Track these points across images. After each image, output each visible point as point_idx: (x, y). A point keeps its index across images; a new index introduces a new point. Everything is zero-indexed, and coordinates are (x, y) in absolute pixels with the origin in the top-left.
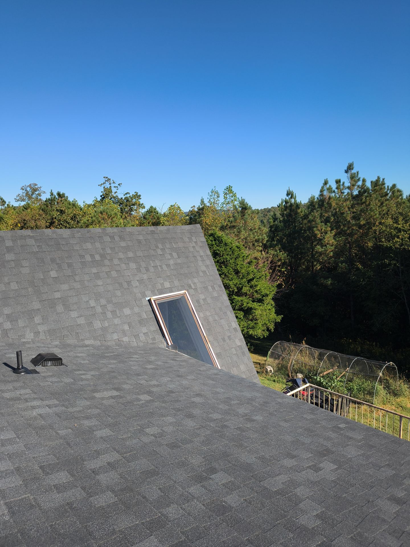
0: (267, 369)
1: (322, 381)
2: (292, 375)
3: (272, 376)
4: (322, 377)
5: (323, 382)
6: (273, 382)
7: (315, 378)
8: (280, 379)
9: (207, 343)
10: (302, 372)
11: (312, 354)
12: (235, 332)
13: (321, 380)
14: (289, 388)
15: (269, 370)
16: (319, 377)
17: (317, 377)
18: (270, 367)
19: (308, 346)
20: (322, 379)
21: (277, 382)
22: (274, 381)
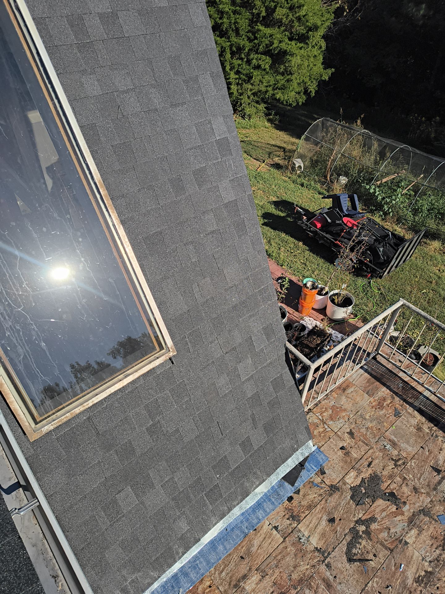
0: (295, 165)
1: (376, 194)
2: (330, 179)
3: (299, 176)
4: (379, 187)
5: (378, 195)
6: (300, 187)
7: (368, 187)
8: (312, 183)
9: (107, 210)
10: (346, 175)
11: (366, 146)
12: (223, 156)
13: (375, 192)
14: (325, 213)
15: (297, 166)
16: (373, 187)
17: (370, 186)
18: (299, 160)
19: (367, 131)
20: (377, 189)
21: (307, 187)
22: (302, 185)
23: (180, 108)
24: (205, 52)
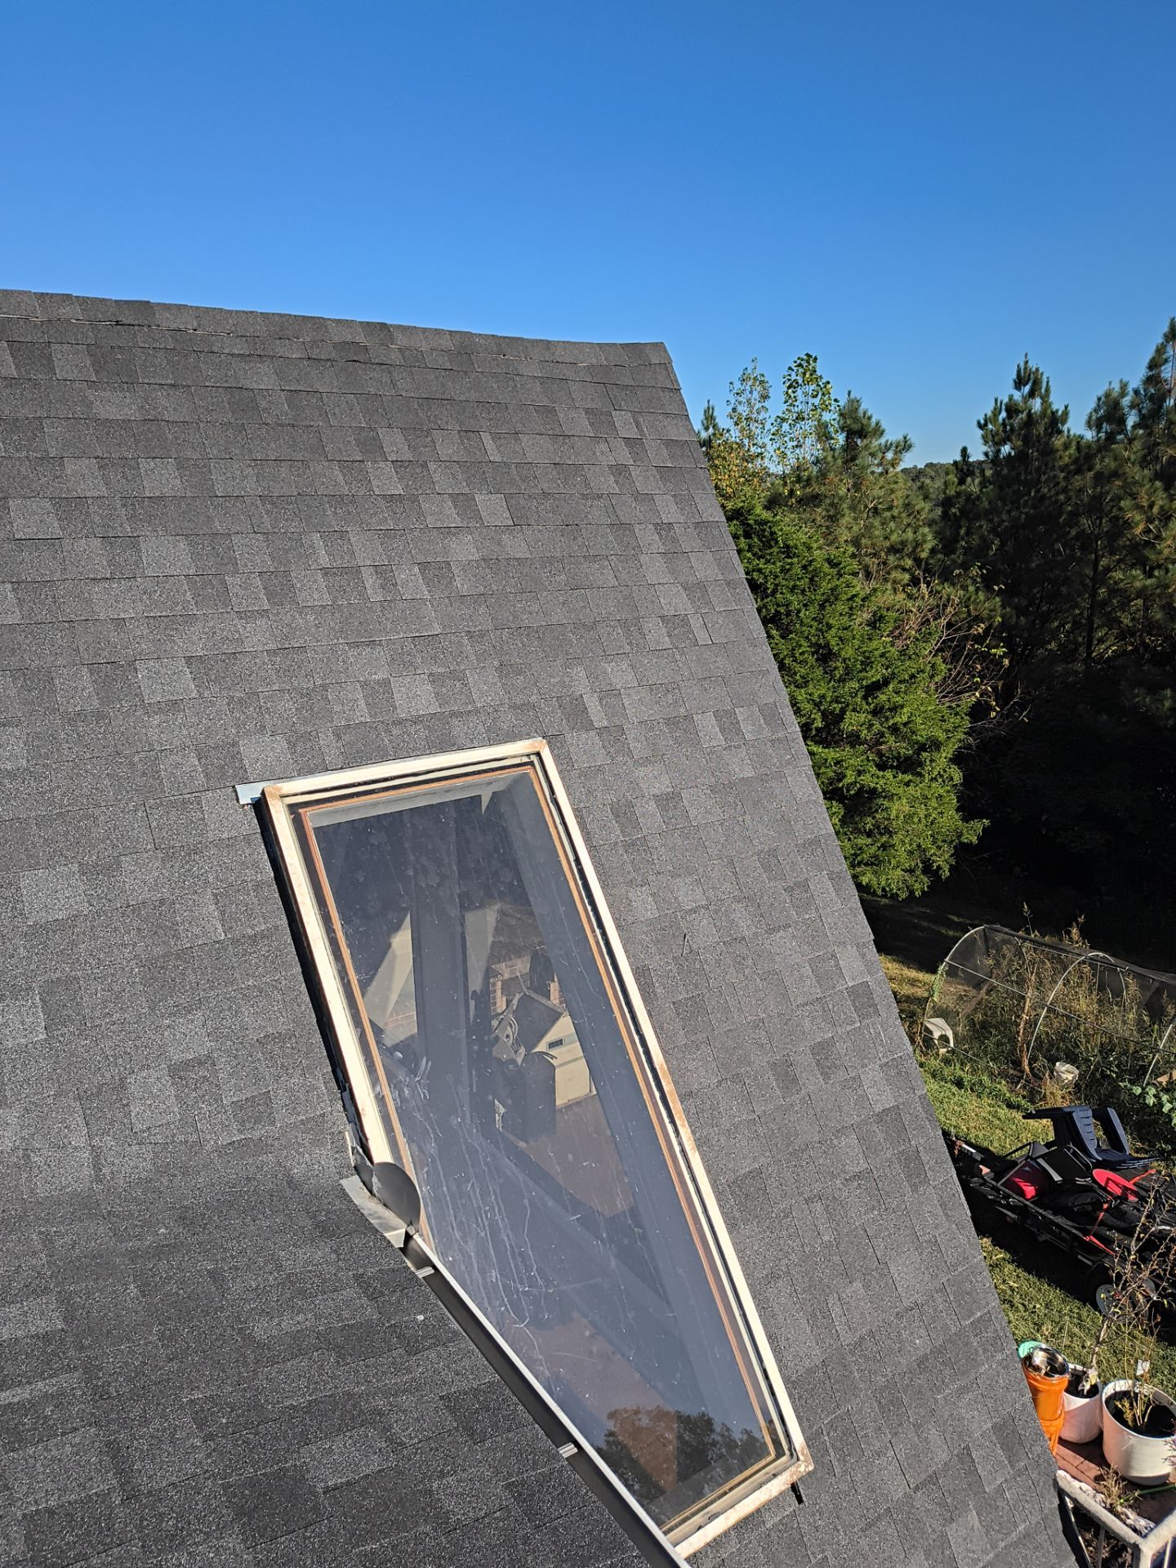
0: (931, 1032)
1: (1165, 1109)
2: (1032, 1069)
3: (947, 1062)
4: (1167, 1090)
5: (1170, 1111)
6: (954, 1089)
7: (1138, 1091)
8: (985, 1078)
10: (1072, 1059)
11: (1106, 987)
13: (1162, 1105)
14: (1042, 1156)
15: (936, 1035)
16: (1152, 1091)
17: (1143, 1089)
18: (940, 1021)
19: (1101, 954)
20: (1165, 1098)
21: (971, 1089)
22: (959, 1083)
23: (782, 933)
24: (816, 841)
